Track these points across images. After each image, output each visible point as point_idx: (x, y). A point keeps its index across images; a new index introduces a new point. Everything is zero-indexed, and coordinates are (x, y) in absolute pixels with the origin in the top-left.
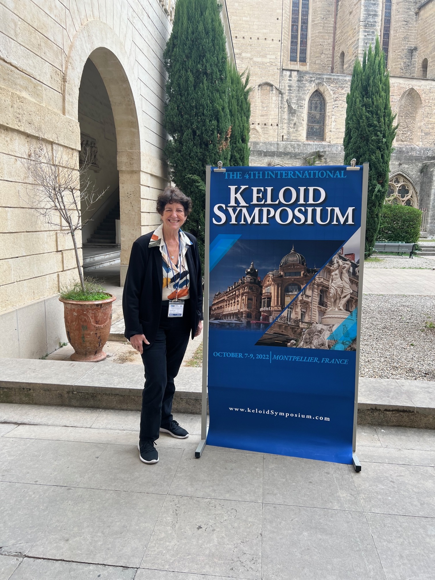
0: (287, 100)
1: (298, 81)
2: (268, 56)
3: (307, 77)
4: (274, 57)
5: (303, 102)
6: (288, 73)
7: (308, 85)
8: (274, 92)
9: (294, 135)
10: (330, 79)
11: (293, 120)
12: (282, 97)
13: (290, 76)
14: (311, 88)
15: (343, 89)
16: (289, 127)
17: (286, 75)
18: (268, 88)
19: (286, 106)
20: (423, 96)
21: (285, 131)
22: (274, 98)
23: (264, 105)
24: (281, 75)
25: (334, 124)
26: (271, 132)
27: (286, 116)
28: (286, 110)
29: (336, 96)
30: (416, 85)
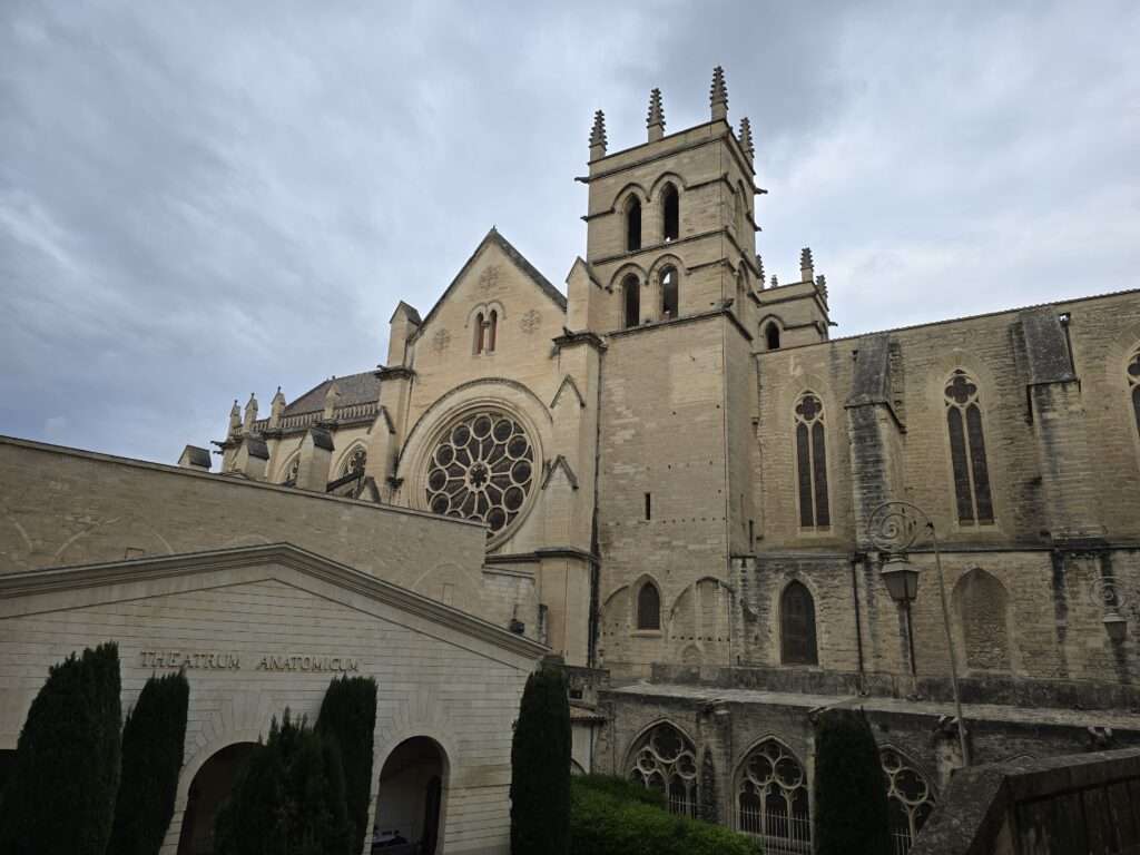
0: (741, 601)
1: (757, 571)
2: (709, 541)
3: (771, 565)
4: (716, 541)
5: (768, 603)
6: (740, 562)
7: (772, 576)
8: (721, 589)
9: (757, 655)
10: (809, 564)
11: (752, 632)
12: (733, 597)
13: (744, 565)
14: (780, 581)
15: (835, 579)
16: (747, 643)
17: (737, 564)
18: (711, 584)
19: (740, 609)
20: (1009, 580)
21: (742, 650)
22: (721, 599)
23: (707, 610)
24: (730, 565)
25: (827, 636)
26: (719, 651)
27: (740, 625)
28: (741, 615)
29: (825, 589)
30: (987, 562)
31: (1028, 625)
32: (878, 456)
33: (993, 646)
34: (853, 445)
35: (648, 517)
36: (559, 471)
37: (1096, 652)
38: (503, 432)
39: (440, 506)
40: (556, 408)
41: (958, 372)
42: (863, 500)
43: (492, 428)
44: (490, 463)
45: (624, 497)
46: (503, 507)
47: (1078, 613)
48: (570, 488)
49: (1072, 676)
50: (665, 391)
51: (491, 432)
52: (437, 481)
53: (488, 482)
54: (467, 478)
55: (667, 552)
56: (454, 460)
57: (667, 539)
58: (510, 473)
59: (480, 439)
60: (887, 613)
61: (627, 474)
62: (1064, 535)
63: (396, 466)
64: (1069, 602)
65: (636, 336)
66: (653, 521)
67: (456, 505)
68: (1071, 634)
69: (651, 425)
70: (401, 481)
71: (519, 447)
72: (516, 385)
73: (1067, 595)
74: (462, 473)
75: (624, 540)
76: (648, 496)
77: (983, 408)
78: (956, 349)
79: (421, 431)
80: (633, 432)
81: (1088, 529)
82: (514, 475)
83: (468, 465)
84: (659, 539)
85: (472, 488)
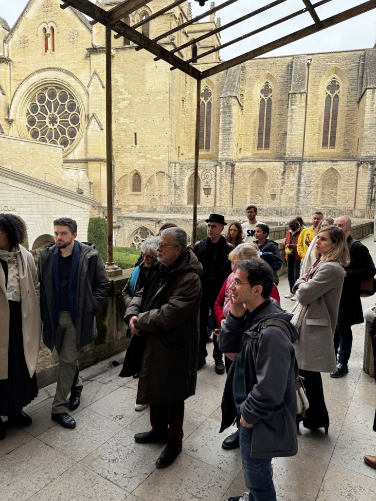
0: (173, 181)
1: (180, 169)
2: (161, 156)
3: (185, 166)
4: (165, 156)
5: (184, 181)
6: (174, 165)
7: (186, 171)
8: (166, 176)
9: (178, 201)
11: (177, 192)
12: (170, 179)
13: (175, 166)
14: (188, 173)
16: (175, 197)
17: (172, 166)
18: (162, 174)
19: (173, 184)
20: (268, 172)
21: (173, 199)
22: (165, 180)
23: (160, 184)
24: (170, 166)
26: (164, 200)
27: (173, 190)
28: (173, 187)
30: (262, 165)
32: (230, 120)
33: (259, 196)
34: (221, 115)
35: (136, 144)
36: (93, 121)
37: (291, 197)
38: (63, 98)
39: (35, 135)
40: (90, 88)
41: (267, 82)
42: (223, 139)
43: (58, 95)
44: (58, 114)
45: (125, 134)
46: (67, 136)
47: (288, 184)
48: (99, 130)
49: (282, 206)
50: (143, 82)
51: (57, 97)
52: (32, 122)
53: (58, 124)
54: (47, 121)
55: (144, 160)
56: (39, 111)
57: (143, 154)
58: (69, 120)
59: (52, 101)
60: (226, 185)
61: (126, 123)
62: (289, 156)
63: (8, 113)
64: (286, 180)
65: (129, 51)
66: (138, 146)
67: (43, 134)
68: (284, 191)
69: (136, 100)
70: (12, 120)
71: (72, 107)
72: (67, 72)
73: (286, 178)
74: (45, 118)
75: (125, 154)
76: (136, 134)
77: (273, 100)
78: (267, 72)
79: (19, 94)
80: (128, 102)
81: (298, 153)
82: (71, 120)
83: (47, 114)
84: (141, 154)
85: (50, 126)
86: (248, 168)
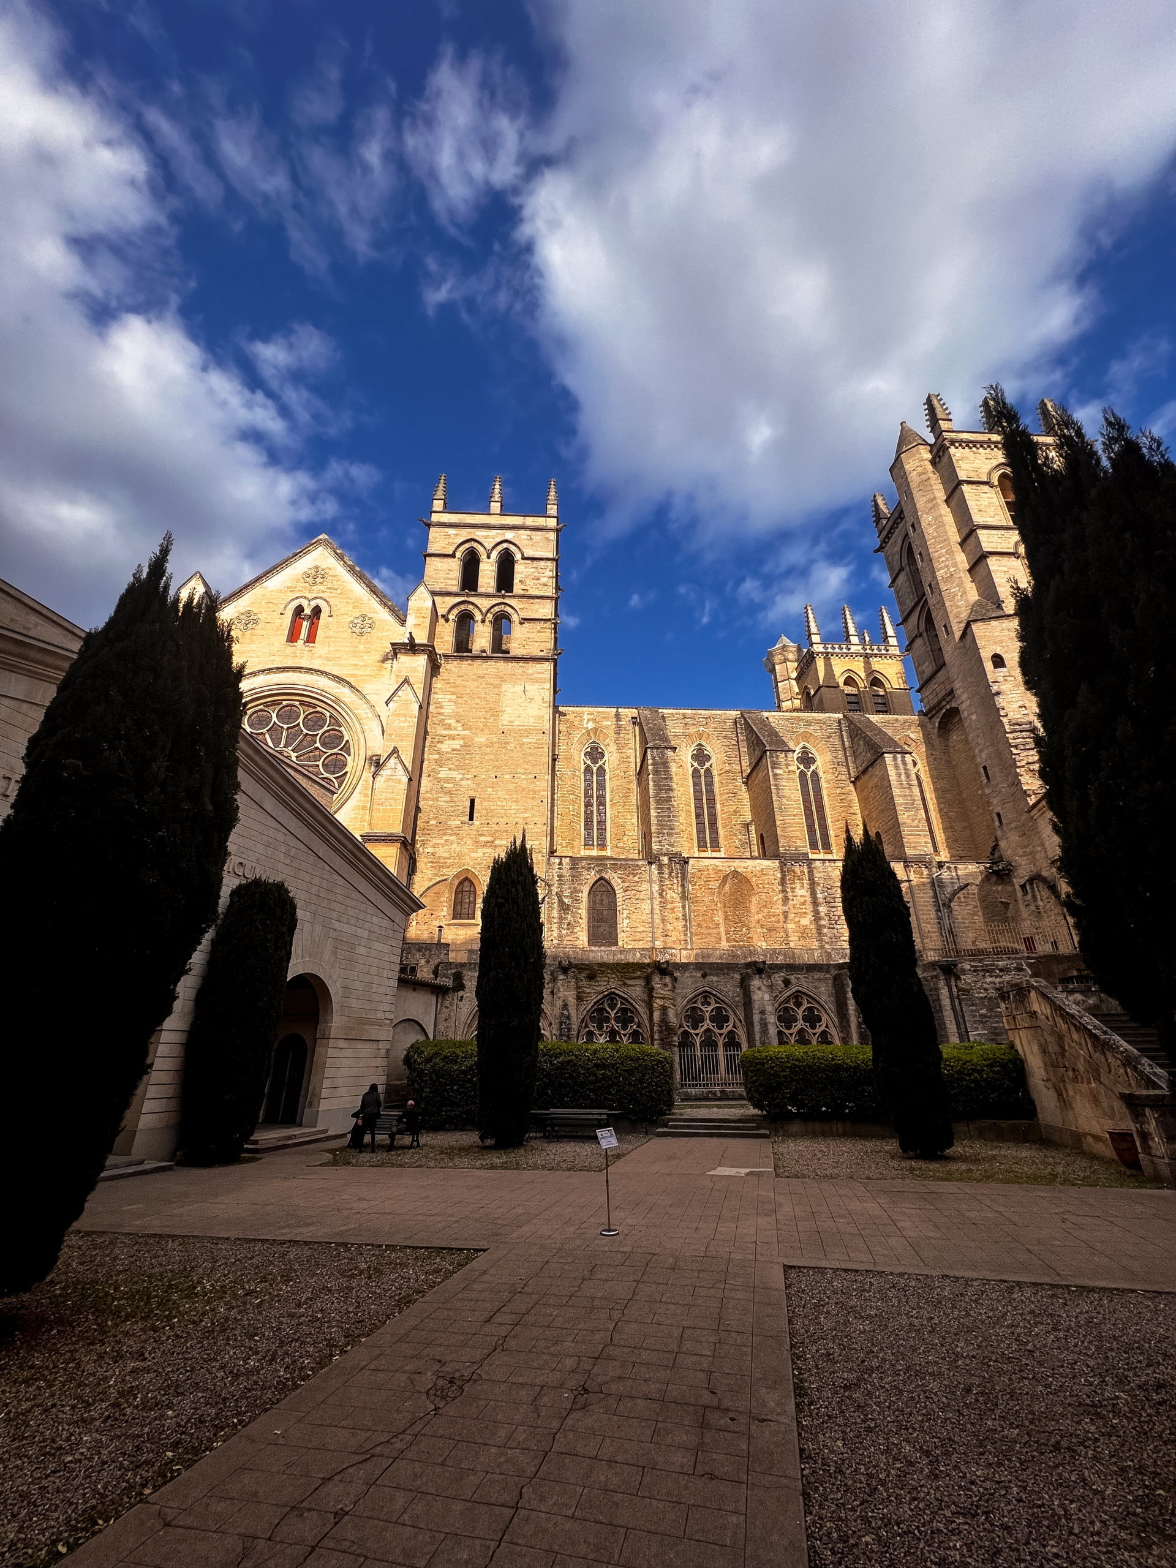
0: (557, 893)
1: (571, 869)
3: (584, 863)
4: (537, 843)
5: (580, 895)
6: (557, 860)
7: (584, 873)
9: (567, 938)
10: (616, 864)
11: (566, 918)
12: (550, 890)
13: (560, 863)
14: (591, 876)
15: (635, 876)
16: (560, 928)
17: (554, 863)
19: (556, 900)
20: (754, 879)
21: (555, 934)
24: (548, 863)
25: (628, 921)
27: (555, 913)
28: (555, 906)
29: (626, 885)
30: (740, 865)
31: (765, 910)
32: (669, 786)
33: (742, 927)
35: (471, 818)
36: (390, 763)
37: (806, 927)
38: (315, 722)
41: (700, 745)
42: (657, 817)
43: (302, 717)
44: (295, 751)
45: (448, 799)
47: (795, 902)
48: (405, 779)
49: (792, 945)
50: (496, 713)
51: (300, 721)
55: (489, 850)
57: (489, 839)
58: (320, 763)
59: (285, 726)
60: (673, 902)
61: (452, 779)
62: (786, 850)
64: (790, 895)
65: (469, 662)
66: (476, 822)
68: (791, 916)
69: (481, 739)
71: (335, 739)
73: (789, 890)
75: (444, 838)
76: (472, 801)
77: (715, 772)
78: (701, 728)
80: (462, 742)
81: (800, 847)
82: (325, 765)
84: (482, 838)
86: (713, 869)
